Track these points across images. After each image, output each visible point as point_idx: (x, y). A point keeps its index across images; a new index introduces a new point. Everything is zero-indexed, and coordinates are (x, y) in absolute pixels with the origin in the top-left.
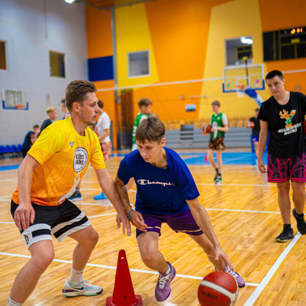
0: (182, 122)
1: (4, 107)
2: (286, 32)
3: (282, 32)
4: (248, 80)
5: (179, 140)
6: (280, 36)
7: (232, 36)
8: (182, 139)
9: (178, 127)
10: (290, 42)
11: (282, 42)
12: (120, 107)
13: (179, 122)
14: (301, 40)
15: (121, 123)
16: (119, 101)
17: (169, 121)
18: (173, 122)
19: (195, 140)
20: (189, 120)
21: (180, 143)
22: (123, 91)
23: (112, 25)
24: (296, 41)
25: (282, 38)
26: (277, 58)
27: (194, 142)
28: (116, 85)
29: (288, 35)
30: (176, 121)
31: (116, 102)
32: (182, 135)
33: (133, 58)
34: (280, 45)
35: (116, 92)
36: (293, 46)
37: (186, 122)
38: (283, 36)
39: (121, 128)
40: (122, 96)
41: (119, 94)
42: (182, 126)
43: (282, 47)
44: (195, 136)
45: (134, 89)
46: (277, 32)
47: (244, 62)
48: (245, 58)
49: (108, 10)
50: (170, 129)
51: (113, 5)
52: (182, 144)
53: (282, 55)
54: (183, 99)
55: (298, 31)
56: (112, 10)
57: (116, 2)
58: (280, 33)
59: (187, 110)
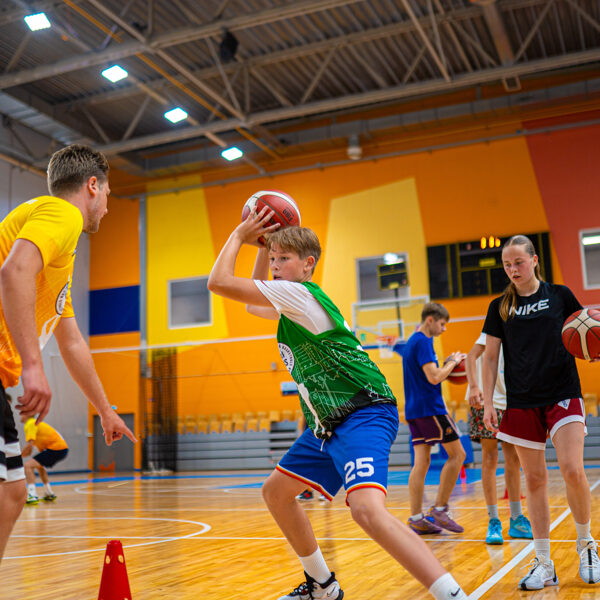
0: (274, 416)
2: (469, 247)
3: (463, 246)
4: (400, 325)
5: (267, 452)
6: (459, 254)
7: (368, 253)
8: (273, 449)
9: (265, 425)
10: (477, 264)
11: (462, 266)
12: (149, 386)
13: (267, 416)
14: (498, 262)
15: (150, 417)
16: (149, 374)
17: (248, 414)
18: (255, 417)
20: (287, 412)
21: (269, 457)
22: (157, 353)
23: (140, 228)
24: (488, 263)
25: (462, 258)
26: (455, 295)
28: (143, 342)
29: (474, 252)
30: (260, 413)
31: (142, 375)
32: (273, 440)
33: (178, 290)
34: (460, 271)
35: (142, 355)
36: (483, 271)
37: (281, 416)
38: (464, 253)
39: (150, 426)
40: (154, 363)
41: (149, 360)
42: (273, 423)
43: (463, 274)
45: (179, 351)
46: (453, 246)
47: (393, 293)
48: (394, 286)
49: (134, 200)
50: (249, 428)
51: (143, 191)
52: (274, 458)
53: (464, 288)
54: (275, 371)
55: (492, 245)
56: (142, 200)
57: (150, 186)
58: (458, 248)
59: (283, 393)
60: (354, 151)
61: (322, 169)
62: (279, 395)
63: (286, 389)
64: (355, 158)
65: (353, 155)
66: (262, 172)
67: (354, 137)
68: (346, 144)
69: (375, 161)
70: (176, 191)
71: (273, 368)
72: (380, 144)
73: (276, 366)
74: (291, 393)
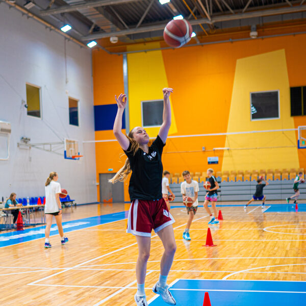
1: (65, 157)
7: (257, 89)
9: (203, 180)
13: (202, 175)
18: (195, 175)
19: (222, 193)
26: (305, 114)
27: (221, 195)
30: (196, 173)
44: (222, 188)
46: (304, 88)
49: (119, 55)
51: (125, 51)
54: (204, 151)
56: (125, 55)
57: (129, 47)
59: (209, 163)
60: (254, 34)
61: (232, 42)
62: (207, 163)
63: (211, 161)
64: (253, 37)
65: (253, 36)
66: (198, 42)
67: (254, 26)
68: (249, 29)
69: (263, 39)
70: (146, 52)
71: (203, 150)
72: (265, 29)
73: (205, 148)
74: (213, 163)
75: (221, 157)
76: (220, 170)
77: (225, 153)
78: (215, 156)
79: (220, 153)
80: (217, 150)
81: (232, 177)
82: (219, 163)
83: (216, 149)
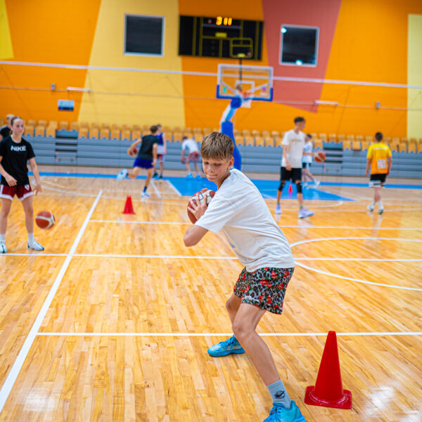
0: (54, 126)
2: (210, 21)
3: (206, 20)
5: (53, 152)
6: (202, 25)
8: (57, 150)
10: (214, 35)
11: (204, 34)
14: (228, 36)
19: (79, 153)
20: (64, 123)
21: (55, 156)
24: (221, 35)
25: (204, 28)
26: (197, 54)
27: (77, 157)
29: (213, 26)
30: (41, 122)
32: (57, 144)
34: (202, 37)
36: (218, 41)
37: (59, 125)
38: (206, 25)
42: (56, 131)
43: (204, 40)
44: (79, 147)
46: (198, 19)
50: (37, 133)
52: (58, 157)
53: (203, 51)
54: (54, 91)
55: (225, 23)
58: (202, 21)
59: (60, 108)
62: (57, 109)
63: (63, 106)
71: (52, 88)
73: (55, 86)
74: (66, 109)
75: (79, 101)
76: (76, 119)
77: (85, 97)
78: (69, 99)
79: (78, 96)
80: (73, 92)
81: (94, 133)
82: (75, 110)
83: (70, 88)
